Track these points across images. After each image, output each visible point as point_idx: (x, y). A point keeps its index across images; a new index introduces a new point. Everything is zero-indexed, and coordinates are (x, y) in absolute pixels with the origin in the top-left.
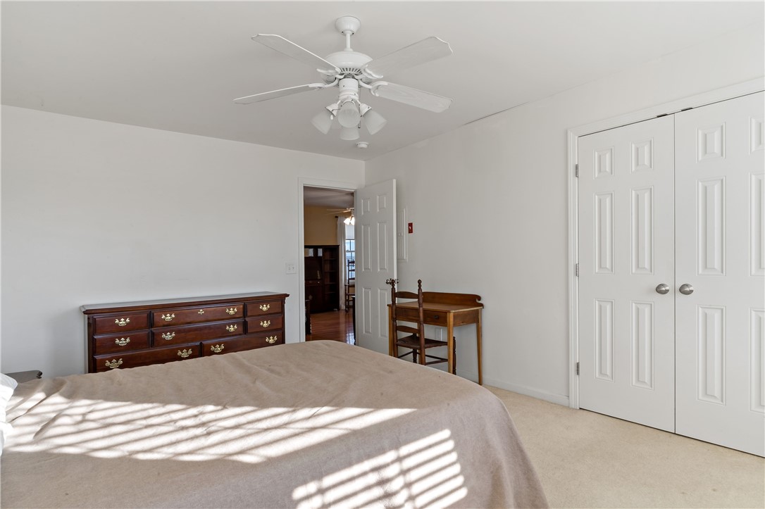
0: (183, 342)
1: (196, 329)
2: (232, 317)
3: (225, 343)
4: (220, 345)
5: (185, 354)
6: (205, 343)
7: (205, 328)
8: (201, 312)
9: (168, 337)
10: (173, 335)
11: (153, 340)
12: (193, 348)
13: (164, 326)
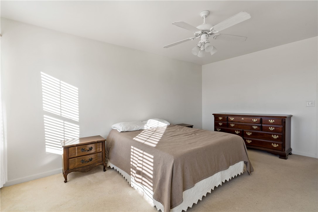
0: (237, 128)
1: (241, 125)
2: (255, 123)
3: (252, 133)
4: (250, 133)
5: (237, 132)
6: (244, 130)
7: (244, 125)
8: (243, 119)
9: (232, 125)
10: (234, 125)
11: (228, 125)
12: (240, 131)
13: (231, 121)
